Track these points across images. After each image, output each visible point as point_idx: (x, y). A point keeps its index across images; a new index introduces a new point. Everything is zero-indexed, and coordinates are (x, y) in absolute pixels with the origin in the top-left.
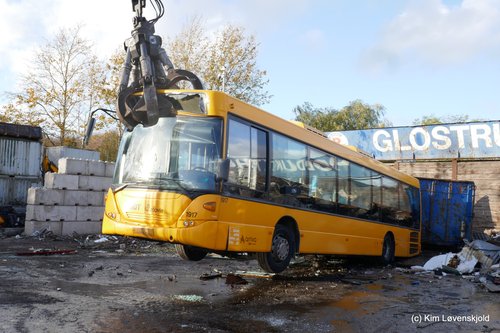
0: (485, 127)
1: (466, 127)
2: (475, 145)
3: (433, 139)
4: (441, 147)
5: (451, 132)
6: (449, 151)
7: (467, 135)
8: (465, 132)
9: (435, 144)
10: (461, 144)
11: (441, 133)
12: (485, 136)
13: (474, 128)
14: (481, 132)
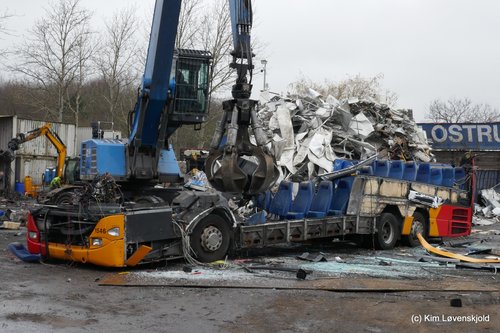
0: (488, 127)
1: (474, 127)
2: (480, 140)
3: (449, 134)
4: (455, 140)
5: (464, 130)
6: (461, 143)
7: (475, 132)
8: (473, 130)
9: (451, 138)
10: (470, 139)
11: (455, 130)
12: (487, 134)
13: (479, 128)
14: (484, 130)
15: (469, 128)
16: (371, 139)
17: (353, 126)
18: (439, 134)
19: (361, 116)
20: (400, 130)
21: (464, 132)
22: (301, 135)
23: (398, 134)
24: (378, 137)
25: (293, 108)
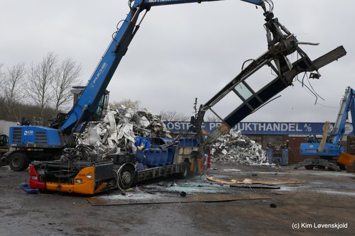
1: (185, 123)
4: (177, 129)
6: (180, 130)
15: (183, 124)
16: (148, 128)
17: (141, 122)
18: (170, 126)
19: (144, 118)
20: (158, 124)
21: (181, 125)
22: (119, 126)
23: (159, 126)
24: (151, 127)
25: (115, 113)
